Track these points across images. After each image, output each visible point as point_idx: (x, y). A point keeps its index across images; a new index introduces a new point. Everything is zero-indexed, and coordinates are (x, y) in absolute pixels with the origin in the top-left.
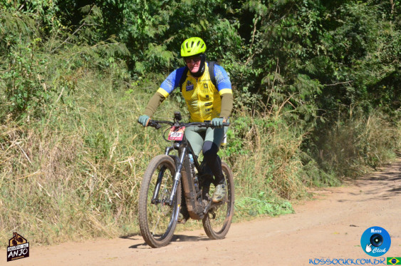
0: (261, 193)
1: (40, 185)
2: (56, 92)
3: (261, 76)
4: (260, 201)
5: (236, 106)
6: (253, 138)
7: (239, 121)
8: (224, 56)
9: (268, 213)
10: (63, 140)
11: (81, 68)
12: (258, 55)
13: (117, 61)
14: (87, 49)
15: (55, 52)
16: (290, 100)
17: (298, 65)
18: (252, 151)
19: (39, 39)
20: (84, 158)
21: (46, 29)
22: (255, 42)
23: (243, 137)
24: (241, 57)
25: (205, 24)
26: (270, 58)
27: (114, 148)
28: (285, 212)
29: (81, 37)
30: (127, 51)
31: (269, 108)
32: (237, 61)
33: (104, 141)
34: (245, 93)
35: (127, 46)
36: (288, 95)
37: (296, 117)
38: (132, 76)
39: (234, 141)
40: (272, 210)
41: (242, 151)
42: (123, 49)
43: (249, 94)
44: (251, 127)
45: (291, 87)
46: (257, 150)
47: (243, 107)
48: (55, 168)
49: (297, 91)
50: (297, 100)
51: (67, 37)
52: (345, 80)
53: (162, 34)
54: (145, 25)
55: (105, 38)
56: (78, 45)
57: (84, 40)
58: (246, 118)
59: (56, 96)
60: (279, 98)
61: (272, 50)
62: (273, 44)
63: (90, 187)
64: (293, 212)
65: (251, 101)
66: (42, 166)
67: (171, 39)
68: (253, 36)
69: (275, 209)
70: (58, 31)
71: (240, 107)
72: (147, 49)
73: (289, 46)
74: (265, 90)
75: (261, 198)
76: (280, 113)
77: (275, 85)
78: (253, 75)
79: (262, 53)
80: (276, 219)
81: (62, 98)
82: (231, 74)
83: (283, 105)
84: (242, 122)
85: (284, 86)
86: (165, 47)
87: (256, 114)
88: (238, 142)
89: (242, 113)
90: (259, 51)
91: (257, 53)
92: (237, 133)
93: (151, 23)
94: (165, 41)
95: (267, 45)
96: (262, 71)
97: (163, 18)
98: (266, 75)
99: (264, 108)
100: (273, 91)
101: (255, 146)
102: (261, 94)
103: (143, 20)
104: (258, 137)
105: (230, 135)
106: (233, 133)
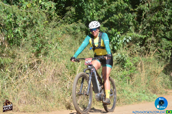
0: (144, 91)
1: (46, 85)
2: (54, 45)
3: (145, 39)
4: (143, 95)
5: (134, 52)
6: (141, 66)
7: (135, 59)
8: (129, 30)
9: (147, 100)
10: (57, 66)
11: (65, 34)
12: (144, 29)
13: (81, 31)
14: (68, 26)
15: (54, 27)
16: (158, 50)
18: (140, 72)
19: (47, 22)
20: (66, 74)
21: (50, 17)
22: (143, 24)
23: (136, 66)
24: (136, 30)
25: (121, 15)
26: (150, 31)
27: (79, 70)
28: (155, 100)
29: (66, 20)
30: (86, 27)
31: (148, 53)
32: (135, 32)
33: (74, 67)
34: (138, 46)
35: (86, 25)
36: (157, 47)
37: (161, 57)
39: (133, 68)
40: (148, 98)
41: (136, 72)
42: (84, 26)
43: (139, 47)
45: (159, 44)
46: (142, 72)
47: (137, 53)
48: (53, 78)
49: (162, 46)
50: (161, 50)
51: (59, 20)
53: (101, 20)
54: (94, 16)
55: (76, 21)
56: (64, 24)
57: (67, 22)
58: (138, 57)
59: (54, 46)
60: (153, 49)
61: (151, 27)
62: (151, 25)
63: (67, 87)
65: (140, 50)
66: (47, 77)
67: (106, 21)
68: (142, 21)
69: (150, 98)
70: (56, 18)
71: (135, 52)
73: (158, 25)
74: (147, 45)
75: (144, 93)
76: (153, 56)
78: (141, 38)
79: (146, 28)
80: (150, 103)
81: (56, 47)
82: (132, 38)
83: (155, 52)
85: (156, 43)
86: (103, 25)
87: (142, 56)
88: (134, 68)
89: (136, 55)
90: (145, 28)
91: (144, 28)
92: (134, 64)
93: (97, 15)
94: (103, 23)
95: (148, 25)
96: (146, 36)
97: (102, 12)
98: (148, 38)
99: (146, 53)
100: (150, 46)
101: (142, 70)
102: (145, 47)
103: (93, 13)
104: (143, 66)
105: (130, 65)
106: (132, 64)
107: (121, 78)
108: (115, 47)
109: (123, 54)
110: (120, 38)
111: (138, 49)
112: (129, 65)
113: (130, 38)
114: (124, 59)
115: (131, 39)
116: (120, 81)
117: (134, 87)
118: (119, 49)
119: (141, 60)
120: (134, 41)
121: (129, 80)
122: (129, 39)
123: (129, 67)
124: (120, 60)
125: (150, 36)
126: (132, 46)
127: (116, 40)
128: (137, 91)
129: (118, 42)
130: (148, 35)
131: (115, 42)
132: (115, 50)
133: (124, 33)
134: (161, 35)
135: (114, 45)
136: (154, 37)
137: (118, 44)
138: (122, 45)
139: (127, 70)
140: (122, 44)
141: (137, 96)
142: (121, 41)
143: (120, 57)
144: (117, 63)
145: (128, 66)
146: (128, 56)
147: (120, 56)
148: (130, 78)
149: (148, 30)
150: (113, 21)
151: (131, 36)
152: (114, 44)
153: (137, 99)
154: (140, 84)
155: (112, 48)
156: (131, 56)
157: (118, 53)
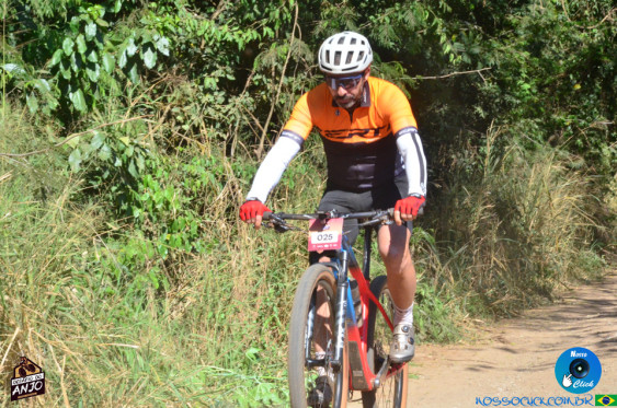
0: (252, 351)
4: (243, 377)
5: (186, 127)
7: (195, 167)
23: (202, 210)
26: (277, 4)
32: (190, 9)
34: (208, 91)
41: (197, 244)
43: (220, 96)
44: (223, 183)
46: (237, 243)
47: (204, 131)
52: (474, 66)
65: (226, 114)
71: (196, 129)
74: (263, 88)
75: (247, 364)
77: (288, 74)
78: (230, 47)
82: (173, 43)
84: (202, 170)
88: (192, 220)
89: (203, 146)
92: (187, 200)
96: (256, 35)
98: (268, 47)
99: (260, 133)
100: (283, 89)
101: (236, 232)
102: (253, 96)
105: (167, 203)
106: (176, 199)
107: (114, 279)
108: (77, 99)
109: (126, 140)
110: (100, 45)
111: (210, 111)
112: (159, 207)
113: (163, 44)
114: (131, 169)
115: (166, 53)
116: (109, 295)
117: (193, 334)
118: (102, 109)
119: (231, 178)
120: (188, 59)
121: (160, 292)
122: (153, 50)
123: (158, 217)
124: (106, 175)
125: (281, 38)
126: (177, 94)
127: (78, 56)
128: (212, 354)
129: (92, 66)
130: (271, 25)
131: (75, 68)
132: (77, 113)
135: (63, 84)
137: (94, 80)
138: (114, 86)
139: (148, 234)
140: (117, 77)
141: (209, 383)
143: (105, 154)
144: (89, 192)
145: (155, 210)
146: (151, 144)
147: (105, 148)
148: (166, 282)
151: (167, 32)
152: (67, 76)
154: (224, 311)
155: (54, 104)
156: (170, 150)
157: (96, 133)
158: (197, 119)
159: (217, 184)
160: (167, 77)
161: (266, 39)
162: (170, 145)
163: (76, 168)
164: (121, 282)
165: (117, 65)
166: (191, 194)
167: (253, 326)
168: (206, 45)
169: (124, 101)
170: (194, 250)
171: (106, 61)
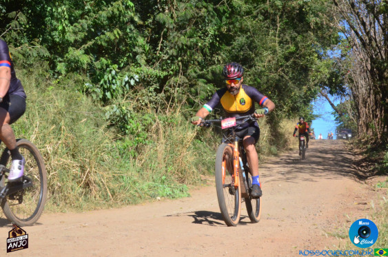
0: (164, 177)
3: (166, 78)
4: (161, 186)
5: (143, 104)
6: (157, 131)
7: (146, 117)
8: (135, 61)
9: (168, 196)
12: (164, 61)
17: (198, 71)
22: (162, 50)
23: (148, 131)
24: (149, 62)
25: (118, 33)
26: (174, 64)
28: (182, 195)
29: (8, 39)
30: (49, 54)
31: (171, 107)
32: (145, 65)
34: (151, 92)
35: (49, 50)
38: (54, 75)
39: (141, 133)
40: (171, 192)
41: (147, 141)
42: (44, 52)
43: (154, 94)
44: (155, 122)
45: (193, 89)
46: (159, 142)
47: (149, 105)
49: (197, 94)
50: (195, 101)
53: (81, 40)
54: (65, 32)
57: (10, 42)
58: (151, 114)
64: (189, 196)
65: (156, 99)
67: (90, 43)
68: (160, 45)
69: (173, 192)
71: (146, 105)
72: (67, 52)
74: (169, 91)
75: (163, 182)
76: (180, 111)
77: (179, 87)
78: (158, 77)
79: (169, 59)
80: (174, 201)
82: (140, 76)
84: (149, 118)
85: (185, 89)
86: (84, 51)
88: (145, 134)
89: (148, 110)
90: (166, 57)
91: (164, 58)
92: (144, 127)
93: (71, 31)
94: (83, 46)
95: (173, 52)
96: (167, 73)
97: (82, 26)
98: (171, 78)
99: (167, 106)
101: (158, 138)
102: (165, 93)
103: (64, 27)
104: (161, 131)
106: (140, 127)
108: (108, 94)
109: (124, 108)
110: (116, 77)
111: (151, 98)
112: (134, 129)
113: (136, 77)
114: (126, 117)
115: (138, 80)
116: (117, 158)
117: (145, 172)
118: (116, 98)
119: (158, 120)
120: (145, 82)
121: (134, 157)
122: (134, 79)
124: (118, 119)
125: (176, 75)
126: (140, 93)
127: (109, 81)
128: (151, 178)
129: (114, 84)
130: (172, 70)
131: (108, 84)
132: (108, 99)
133: (124, 67)
134: (195, 72)
135: (104, 90)
136: (184, 75)
137: (114, 88)
138: (121, 90)
139: (130, 138)
140: (122, 88)
141: (150, 188)
142: (118, 83)
143: (118, 113)
144: (112, 125)
146: (132, 109)
147: (118, 111)
148: (136, 154)
149: (171, 63)
150: (104, 44)
151: (138, 73)
152: (106, 87)
153: (149, 193)
154: (155, 164)
155: (101, 96)
156: (138, 111)
157: (115, 106)
158: (147, 101)
159: (153, 122)
160: (137, 88)
161: (170, 75)
162: (137, 109)
163: (108, 117)
164: (121, 155)
165: (121, 83)
166: (144, 126)
167: (164, 169)
168: (151, 77)
169: (123, 95)
170: (146, 144)
171: (118, 82)
